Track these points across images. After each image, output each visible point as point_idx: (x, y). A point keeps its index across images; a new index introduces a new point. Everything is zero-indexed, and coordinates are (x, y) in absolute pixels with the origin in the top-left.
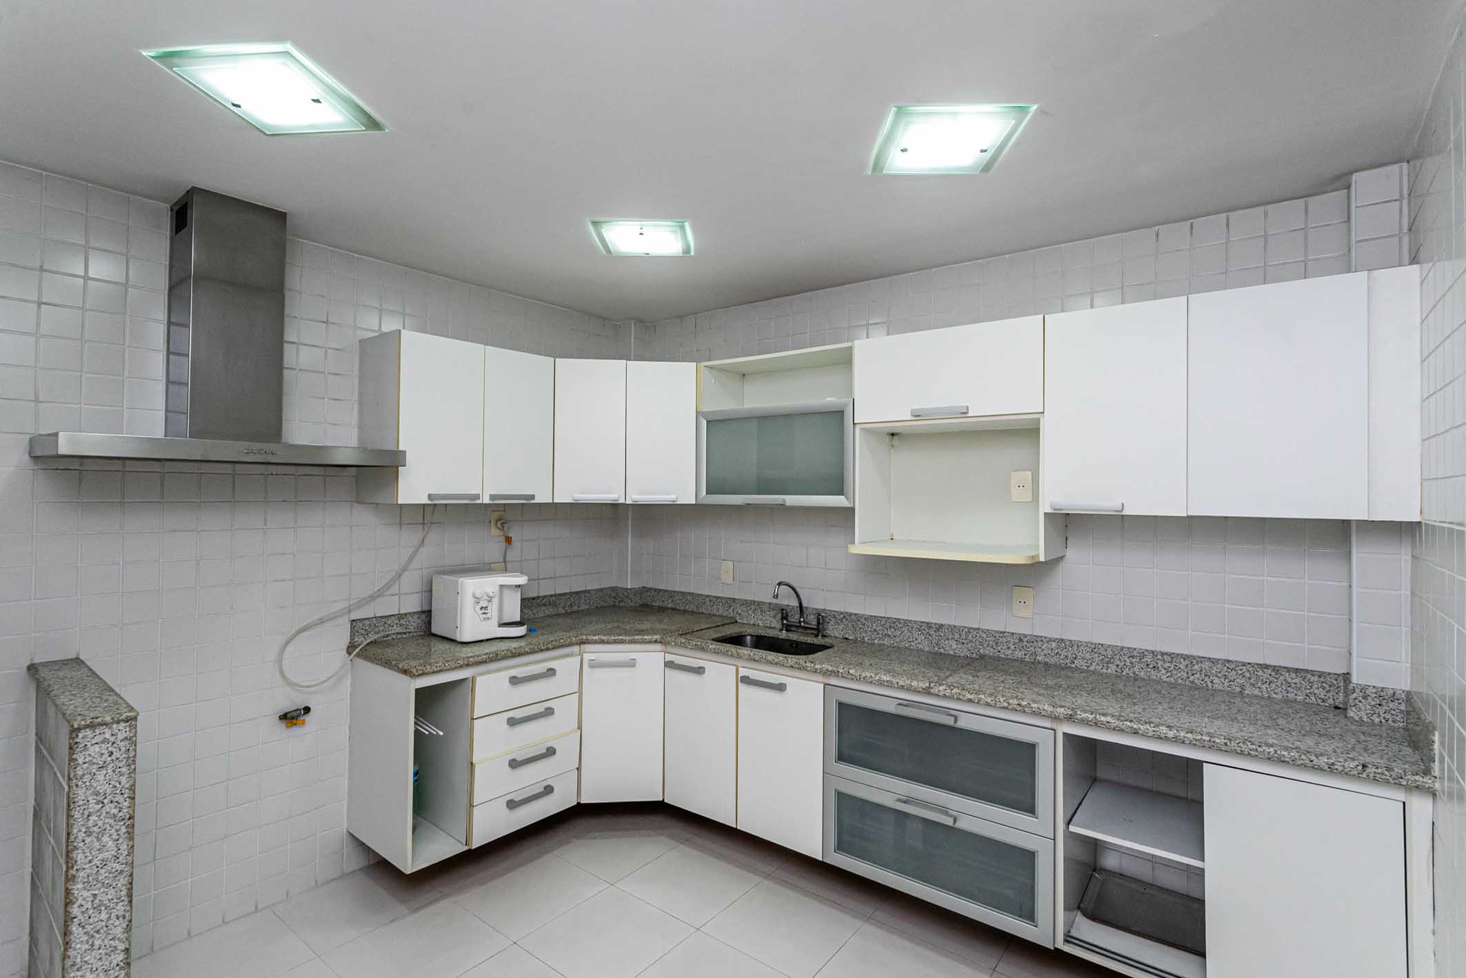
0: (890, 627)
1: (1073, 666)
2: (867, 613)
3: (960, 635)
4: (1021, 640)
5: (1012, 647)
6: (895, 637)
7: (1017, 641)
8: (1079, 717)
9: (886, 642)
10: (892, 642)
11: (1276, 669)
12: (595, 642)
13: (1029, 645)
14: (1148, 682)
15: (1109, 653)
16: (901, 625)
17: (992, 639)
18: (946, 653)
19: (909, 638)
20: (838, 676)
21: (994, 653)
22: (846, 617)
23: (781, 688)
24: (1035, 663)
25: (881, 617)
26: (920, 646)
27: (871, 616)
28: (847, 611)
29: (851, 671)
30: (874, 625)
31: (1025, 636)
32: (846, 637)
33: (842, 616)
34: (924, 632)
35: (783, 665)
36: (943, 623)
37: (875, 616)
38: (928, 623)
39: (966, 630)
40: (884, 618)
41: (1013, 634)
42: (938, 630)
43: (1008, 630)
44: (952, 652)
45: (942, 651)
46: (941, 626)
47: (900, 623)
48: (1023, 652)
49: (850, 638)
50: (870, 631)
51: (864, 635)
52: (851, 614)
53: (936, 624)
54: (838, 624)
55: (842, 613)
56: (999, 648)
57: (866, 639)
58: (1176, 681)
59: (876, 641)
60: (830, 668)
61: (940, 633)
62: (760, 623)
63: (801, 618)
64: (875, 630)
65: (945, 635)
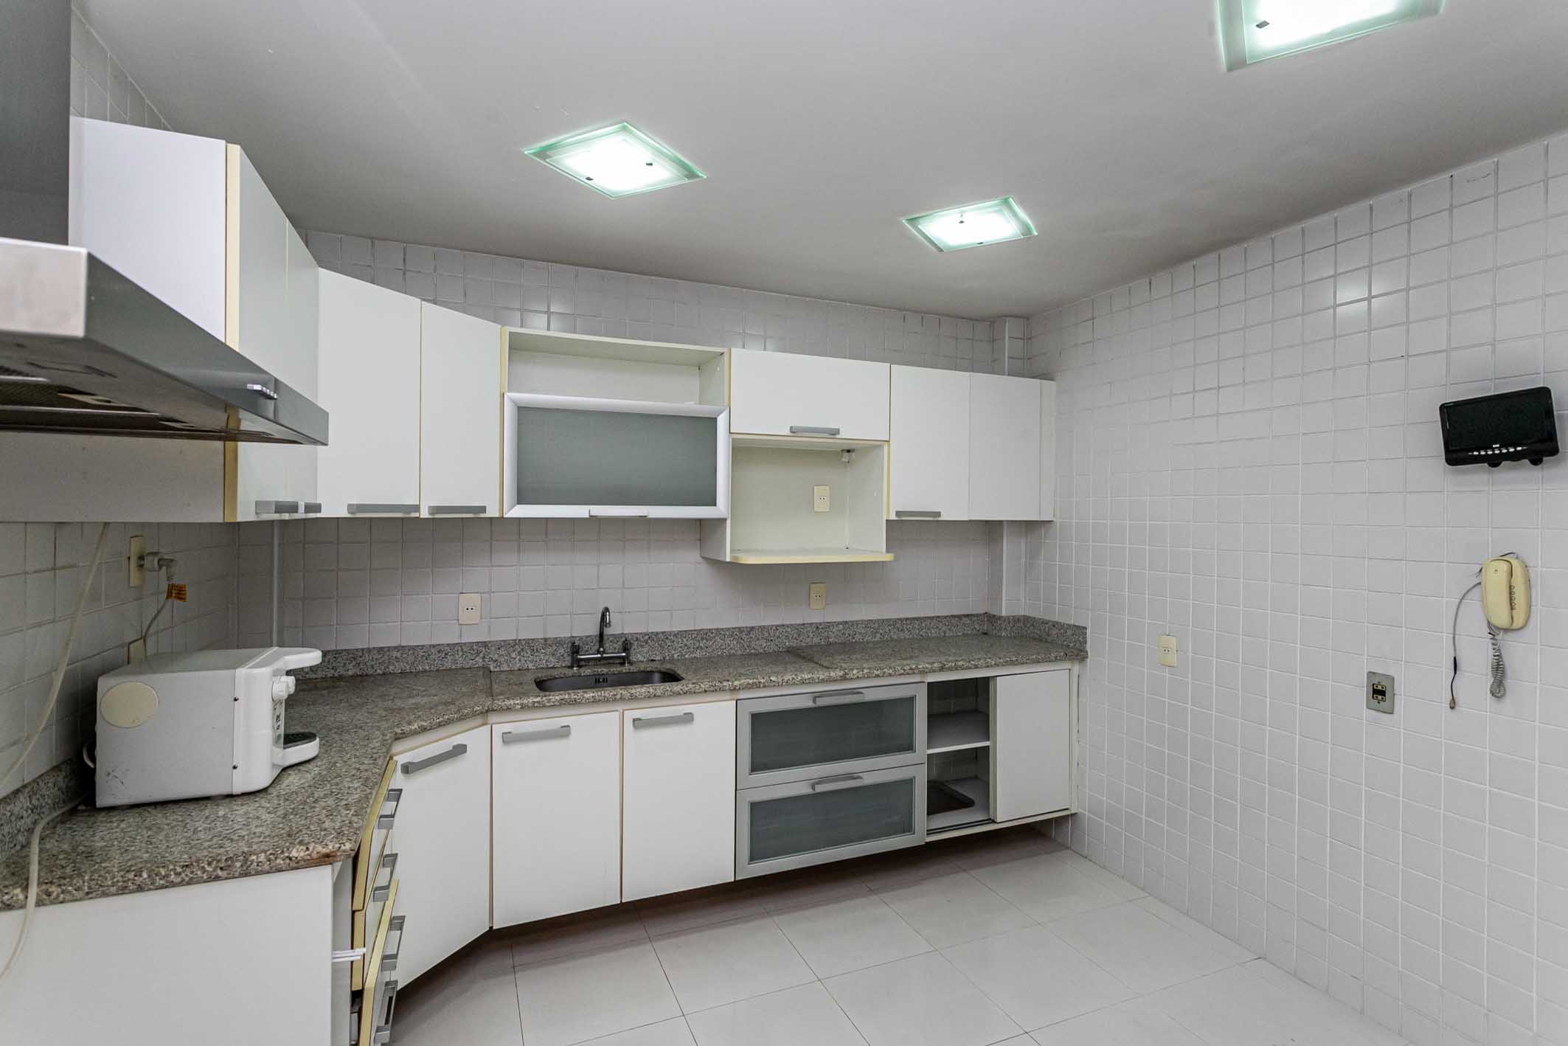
0: (702, 639)
1: (854, 641)
2: (674, 629)
3: (769, 634)
4: (817, 628)
5: (812, 635)
6: (707, 647)
7: (815, 629)
8: (947, 666)
9: (698, 654)
10: (704, 653)
11: (959, 617)
12: (415, 733)
13: (823, 631)
14: (898, 641)
15: (876, 625)
16: (714, 634)
17: (796, 631)
18: (757, 652)
19: (721, 646)
20: (759, 687)
21: (797, 643)
22: (651, 637)
23: (688, 718)
24: (830, 644)
25: (691, 631)
26: (733, 651)
27: (681, 631)
28: (651, 631)
29: (773, 679)
30: (685, 640)
31: (820, 624)
32: (652, 658)
33: (647, 637)
34: (736, 637)
35: (695, 693)
36: (754, 625)
37: (685, 631)
38: (739, 628)
39: (774, 628)
40: (695, 631)
41: (811, 624)
42: (749, 632)
43: (806, 622)
44: (761, 651)
45: (753, 651)
46: (752, 628)
47: (712, 633)
48: (818, 639)
49: (657, 658)
50: (681, 647)
51: (673, 652)
52: (657, 633)
53: (747, 627)
54: (642, 646)
55: (646, 634)
56: (801, 639)
57: (676, 656)
58: (913, 636)
59: (687, 656)
60: (751, 681)
61: (751, 635)
62: (531, 666)
63: (600, 648)
64: (686, 645)
65: (756, 636)
